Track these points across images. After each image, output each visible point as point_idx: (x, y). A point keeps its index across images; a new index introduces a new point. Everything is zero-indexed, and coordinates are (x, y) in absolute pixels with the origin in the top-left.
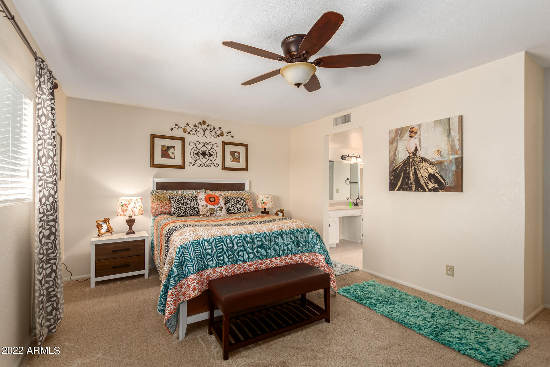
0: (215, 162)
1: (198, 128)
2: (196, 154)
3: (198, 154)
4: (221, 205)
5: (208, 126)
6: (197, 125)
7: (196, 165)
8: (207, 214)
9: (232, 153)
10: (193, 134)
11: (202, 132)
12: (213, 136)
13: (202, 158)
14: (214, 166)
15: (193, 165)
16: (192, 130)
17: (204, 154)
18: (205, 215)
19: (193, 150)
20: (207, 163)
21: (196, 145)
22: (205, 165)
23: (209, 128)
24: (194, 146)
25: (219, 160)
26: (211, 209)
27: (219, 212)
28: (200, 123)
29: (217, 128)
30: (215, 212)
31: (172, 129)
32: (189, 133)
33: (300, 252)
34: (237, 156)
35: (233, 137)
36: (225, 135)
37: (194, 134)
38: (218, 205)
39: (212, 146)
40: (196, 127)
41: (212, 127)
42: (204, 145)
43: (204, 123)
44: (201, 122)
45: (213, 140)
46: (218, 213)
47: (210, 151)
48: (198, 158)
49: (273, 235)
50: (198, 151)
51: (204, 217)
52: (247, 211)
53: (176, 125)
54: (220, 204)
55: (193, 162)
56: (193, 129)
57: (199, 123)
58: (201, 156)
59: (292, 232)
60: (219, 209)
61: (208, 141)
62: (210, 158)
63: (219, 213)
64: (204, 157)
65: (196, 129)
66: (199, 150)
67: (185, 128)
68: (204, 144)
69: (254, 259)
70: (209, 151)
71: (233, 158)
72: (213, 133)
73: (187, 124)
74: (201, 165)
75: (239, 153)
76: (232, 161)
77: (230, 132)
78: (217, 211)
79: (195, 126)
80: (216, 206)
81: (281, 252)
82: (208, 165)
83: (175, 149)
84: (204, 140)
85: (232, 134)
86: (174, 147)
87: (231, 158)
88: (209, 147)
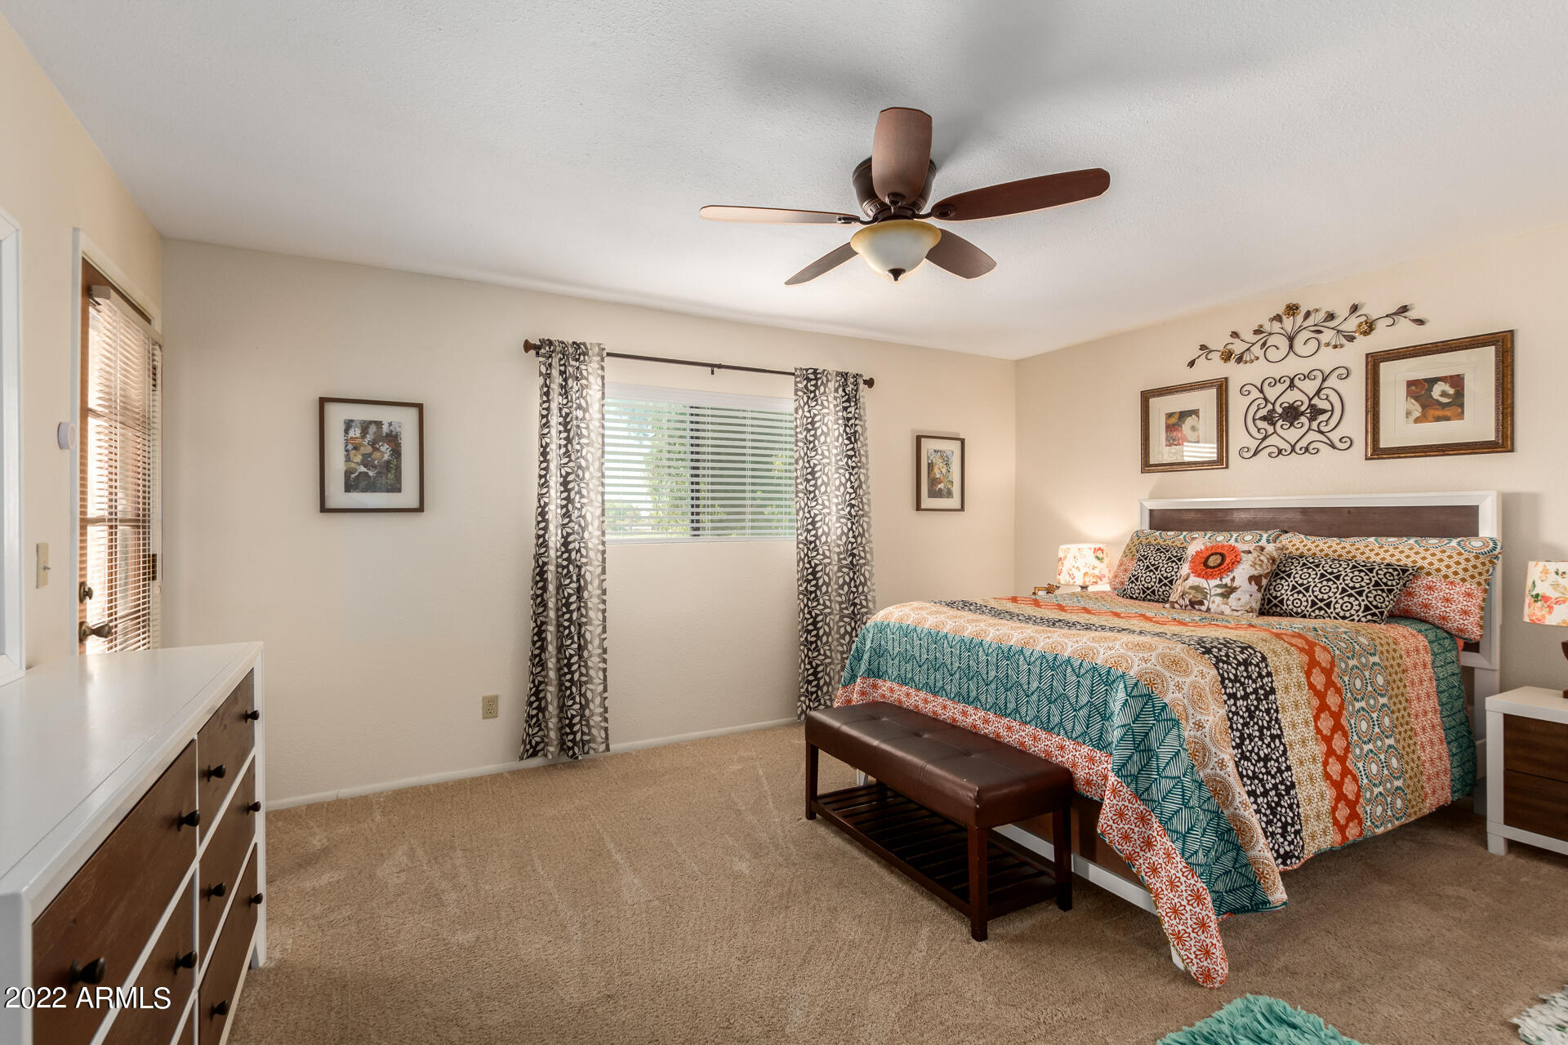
0: (1335, 436)
1: (1270, 334)
2: (1264, 418)
3: (1269, 419)
4: (1233, 579)
5: (1308, 315)
6: (1267, 327)
7: (1264, 454)
8: (1181, 602)
9: (1419, 390)
10: (1253, 357)
11: (1284, 343)
12: (1327, 345)
13: (1285, 427)
14: (1333, 446)
15: (1255, 454)
16: (1248, 349)
17: (1292, 414)
18: (1177, 602)
19: (1254, 408)
20: (1303, 443)
21: (1261, 391)
22: (1297, 448)
23: (1310, 321)
24: (1256, 394)
25: (1354, 424)
26: (1196, 588)
27: (1218, 600)
28: (1278, 318)
29: (1342, 311)
30: (1206, 599)
31: (1192, 364)
32: (1240, 360)
33: (1062, 732)
34: (1444, 394)
35: (1420, 322)
36: (1381, 326)
37: (1257, 358)
38: (1221, 580)
39: (1324, 380)
40: (1265, 334)
41: (1321, 316)
42: (1292, 385)
43: (1292, 309)
44: (1280, 310)
45: (1327, 359)
46: (1213, 602)
47: (1315, 401)
48: (1270, 429)
49: (1038, 663)
50: (1270, 407)
51: (1174, 608)
52: (1355, 617)
53: (1203, 347)
54: (1231, 576)
55: (1253, 444)
56: (1254, 344)
57: (1272, 320)
58: (1280, 422)
59: (1100, 675)
60: (1219, 591)
61: (1304, 366)
62: (1315, 425)
63: (1216, 604)
64: (1292, 424)
65: (1265, 339)
66: (1273, 404)
67: (1229, 347)
68: (1292, 381)
69: (952, 696)
70: (1310, 400)
71: (1424, 407)
72: (1328, 336)
73: (1235, 335)
74: (1280, 452)
75: (1457, 381)
76: (1417, 421)
77: (1404, 309)
78: (1212, 598)
79: (1257, 332)
80: (1214, 582)
81: (1011, 706)
82: (1307, 450)
83: (1198, 417)
84: (1293, 366)
85: (1412, 314)
86: (1195, 412)
87: (1411, 407)
88: (1310, 387)
